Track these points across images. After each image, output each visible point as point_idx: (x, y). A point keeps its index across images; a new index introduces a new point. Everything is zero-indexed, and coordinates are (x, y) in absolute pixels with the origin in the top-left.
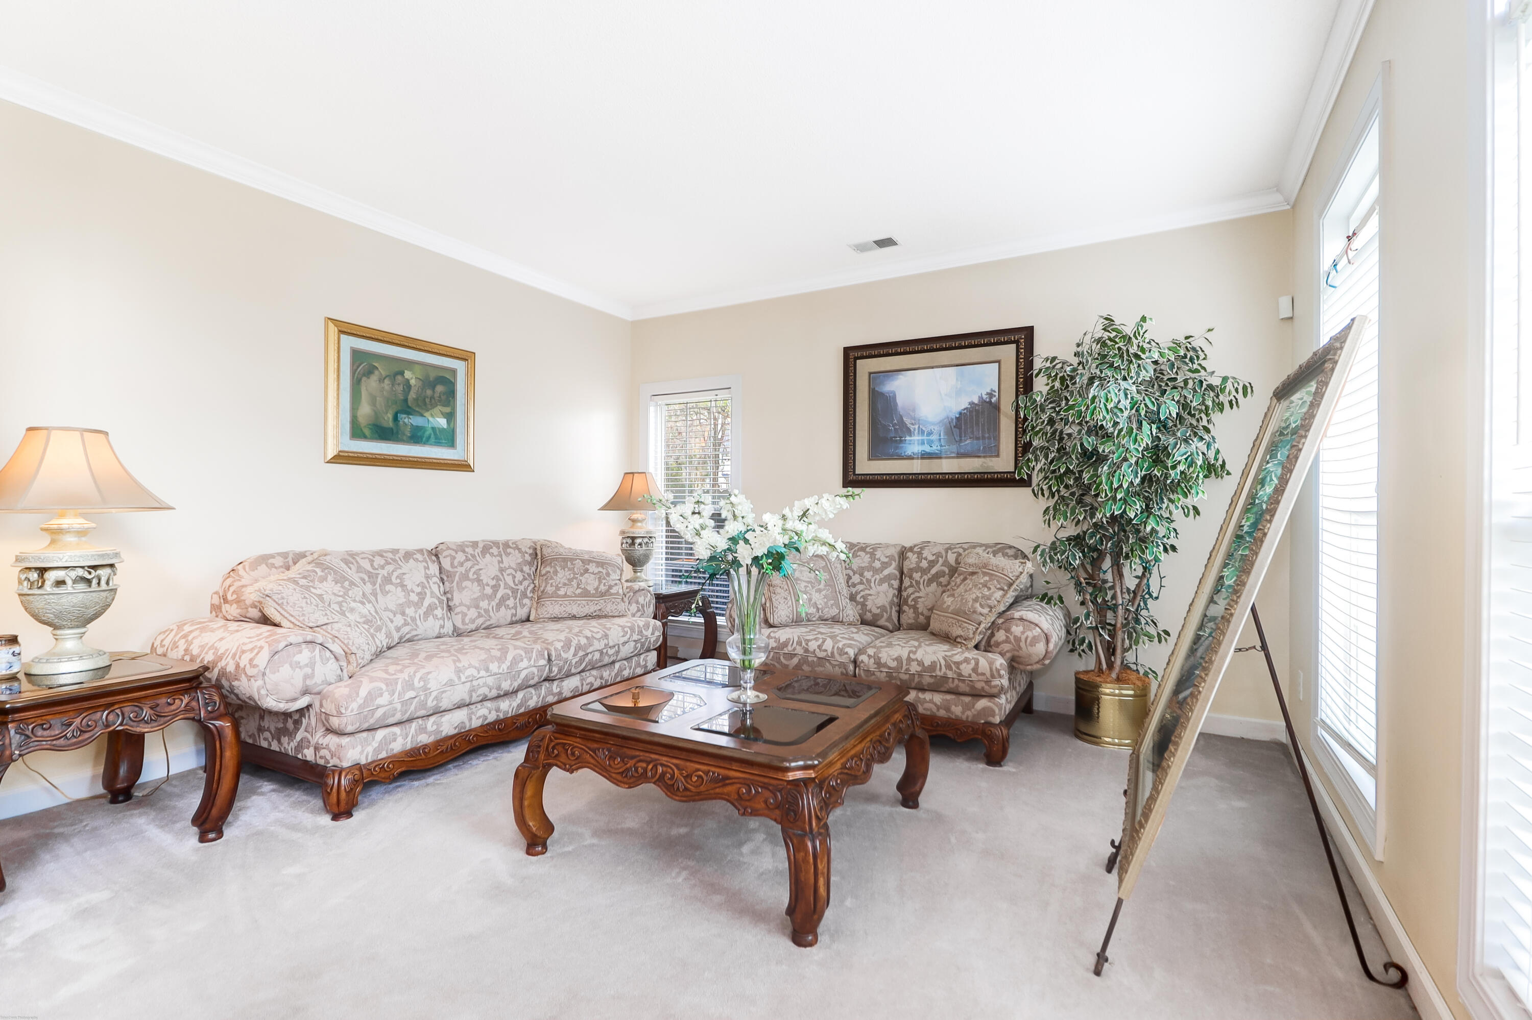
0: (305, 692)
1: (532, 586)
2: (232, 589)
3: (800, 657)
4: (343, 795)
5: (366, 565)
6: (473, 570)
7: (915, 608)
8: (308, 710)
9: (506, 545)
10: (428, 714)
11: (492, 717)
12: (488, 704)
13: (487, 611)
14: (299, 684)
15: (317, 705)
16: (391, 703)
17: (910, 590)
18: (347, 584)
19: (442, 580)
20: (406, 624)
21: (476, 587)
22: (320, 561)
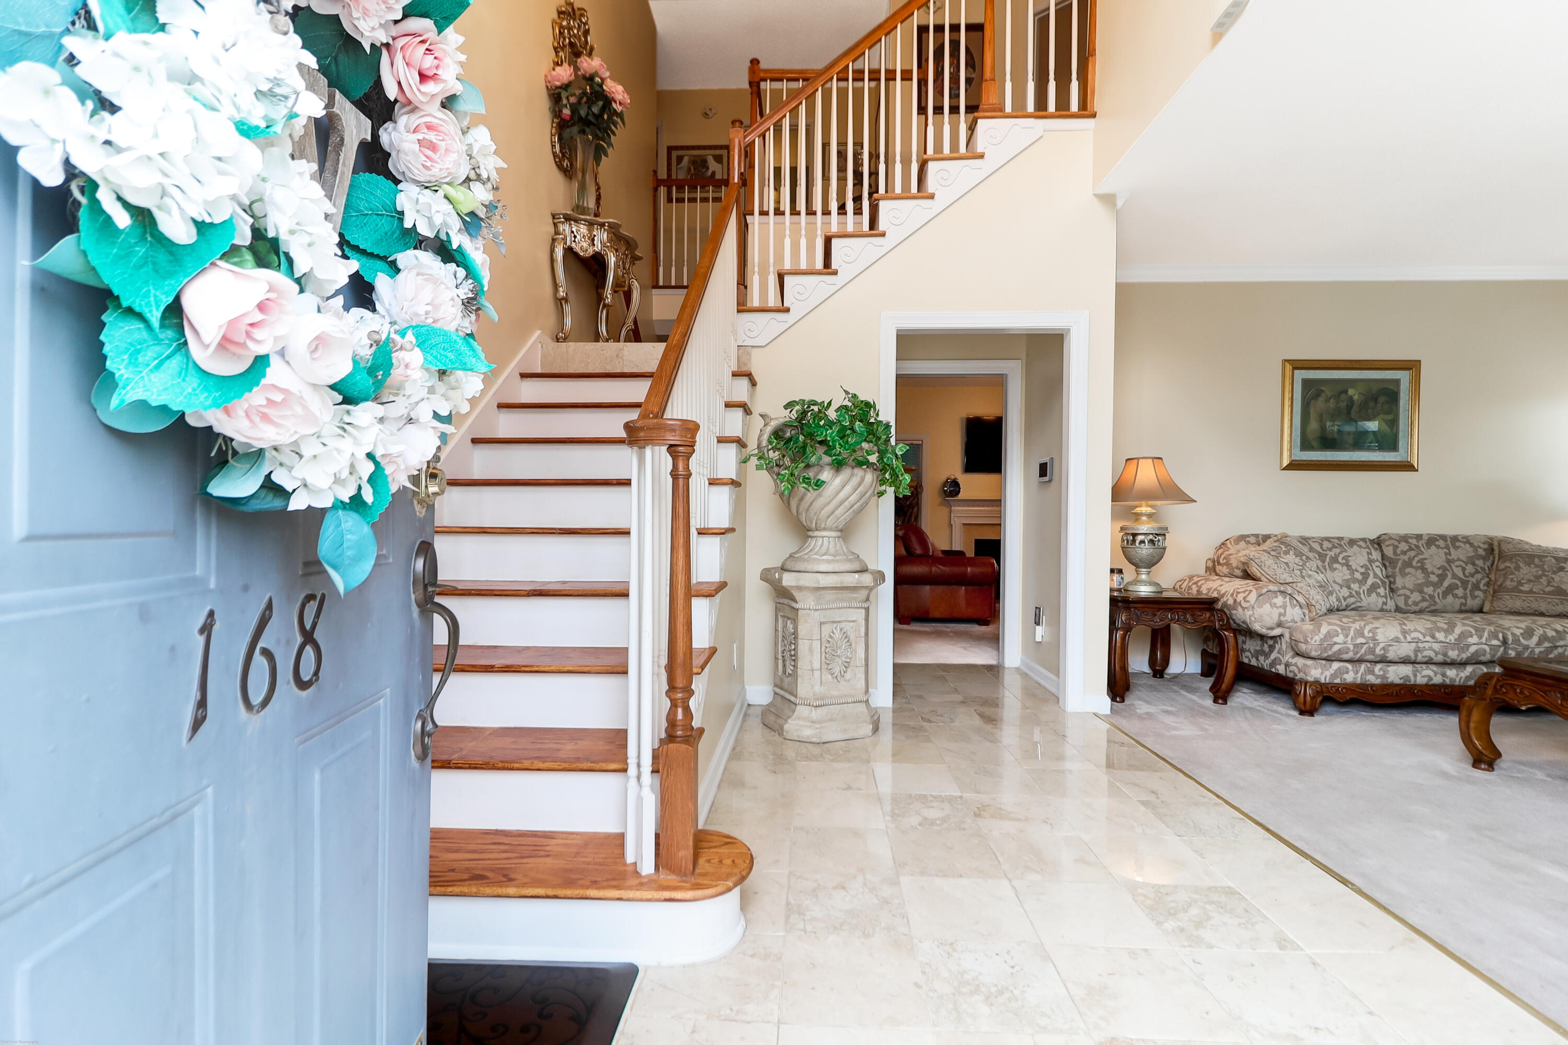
0: (1280, 625)
1: (1486, 580)
2: (1223, 556)
4: (1308, 698)
5: (1318, 548)
6: (1417, 559)
8: (1280, 639)
9: (1455, 539)
10: (1376, 660)
11: (1438, 680)
12: (1434, 668)
13: (1432, 597)
14: (1275, 619)
15: (1287, 636)
16: (1345, 643)
18: (1304, 558)
19: (1384, 565)
20: (1351, 596)
21: (1420, 577)
22: (1282, 540)
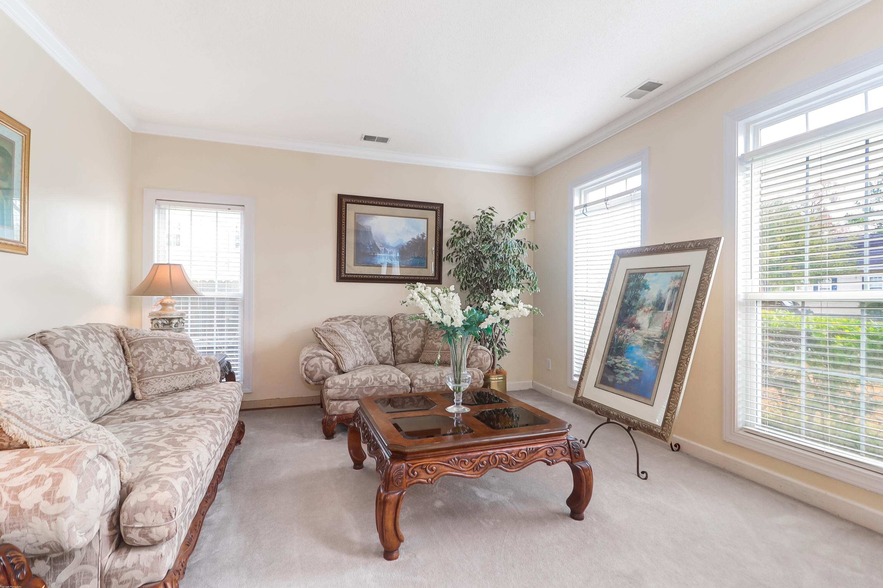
3: (377, 388)
7: (407, 351)
17: (402, 341)
